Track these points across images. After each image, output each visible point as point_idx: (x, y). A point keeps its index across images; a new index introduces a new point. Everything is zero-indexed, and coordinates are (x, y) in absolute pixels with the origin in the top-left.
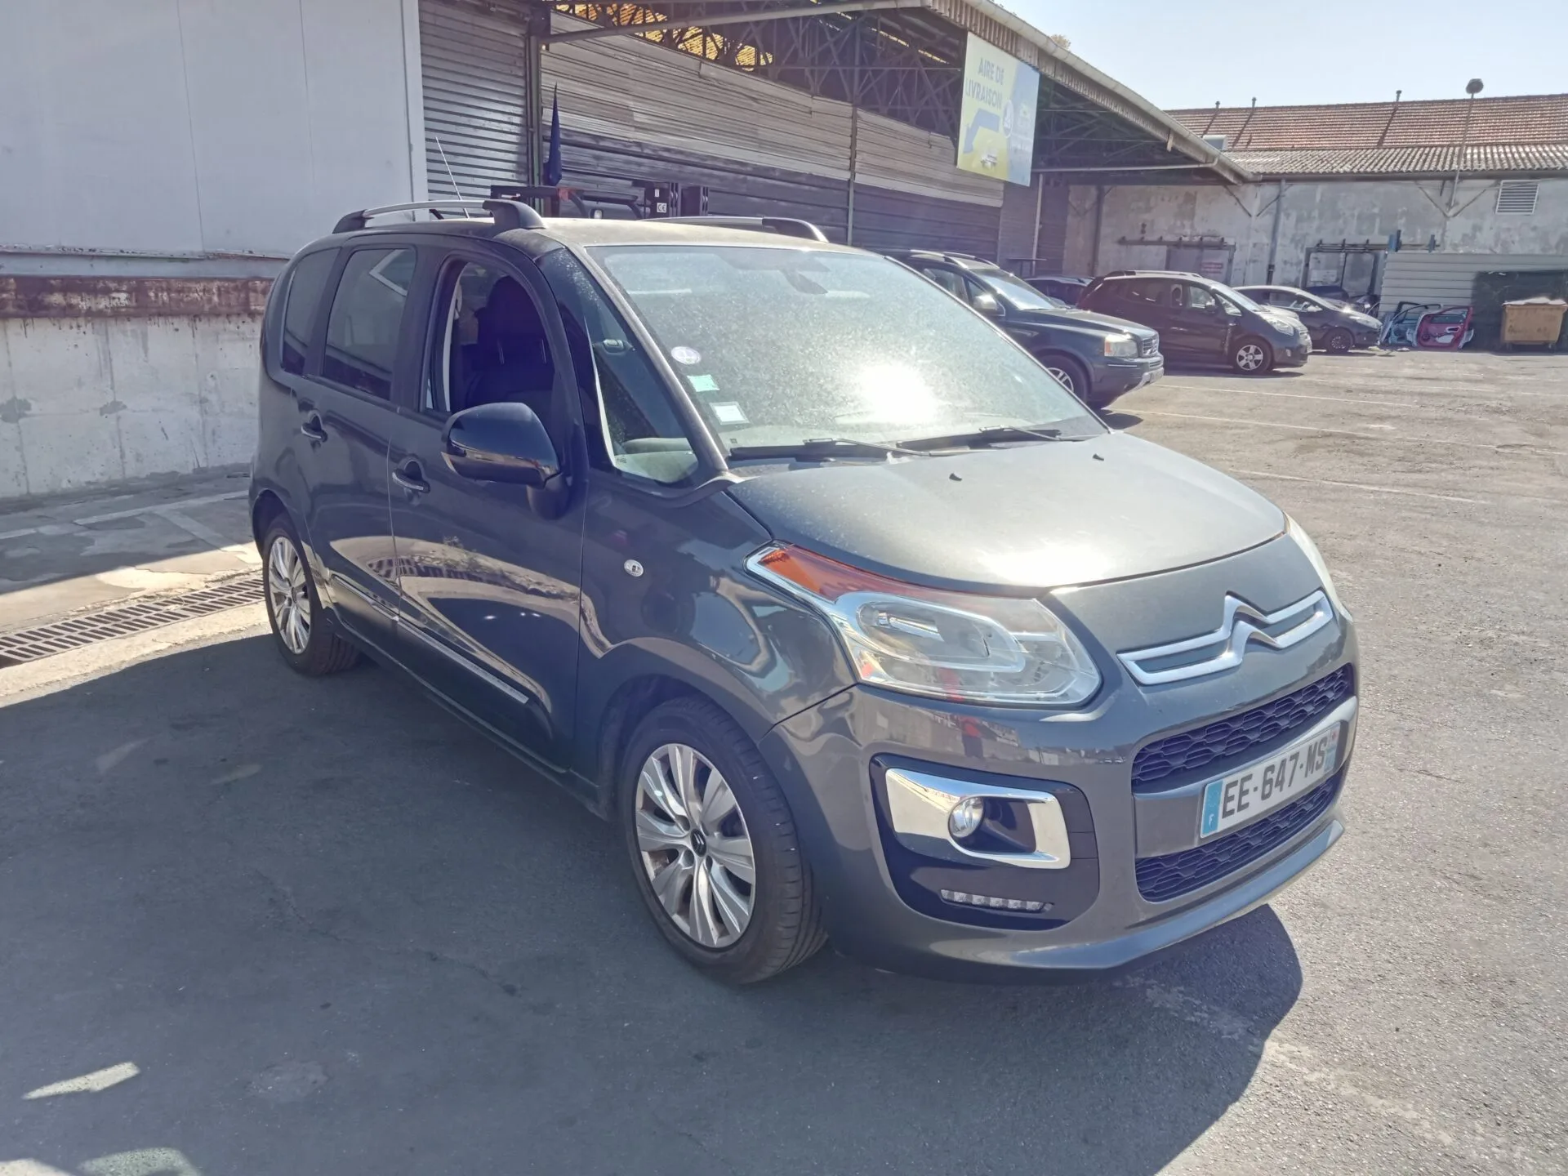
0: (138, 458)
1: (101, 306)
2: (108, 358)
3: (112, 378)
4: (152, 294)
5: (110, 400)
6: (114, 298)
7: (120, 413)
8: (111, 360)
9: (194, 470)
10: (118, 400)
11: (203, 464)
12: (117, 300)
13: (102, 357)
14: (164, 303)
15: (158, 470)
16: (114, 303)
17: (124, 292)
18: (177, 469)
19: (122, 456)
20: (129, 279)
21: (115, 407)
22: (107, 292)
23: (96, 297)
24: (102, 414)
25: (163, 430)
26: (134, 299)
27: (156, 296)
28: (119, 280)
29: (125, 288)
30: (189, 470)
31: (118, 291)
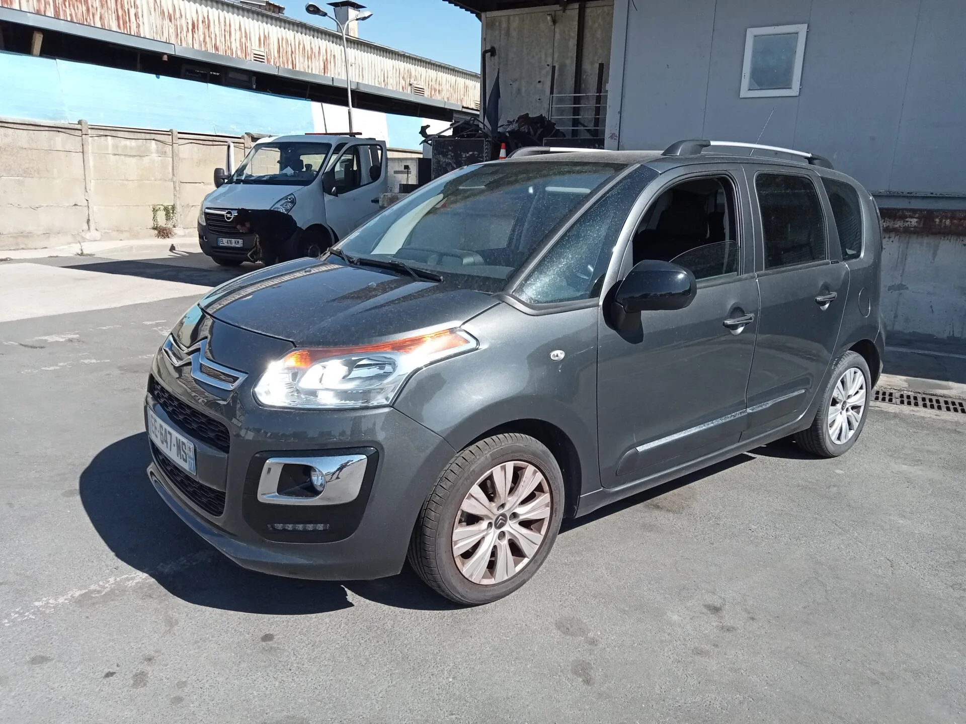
0: (907, 320)
1: (897, 226)
2: (904, 257)
3: (903, 270)
4: (937, 220)
5: (898, 282)
6: (907, 222)
7: (902, 291)
8: (906, 259)
9: (948, 337)
10: (903, 283)
11: (957, 335)
12: (909, 223)
13: (900, 257)
14: (945, 226)
15: (918, 331)
16: (906, 224)
17: (916, 218)
18: (935, 334)
19: (896, 317)
20: (921, 210)
21: (900, 287)
22: (903, 218)
23: (894, 220)
24: (889, 290)
25: (931, 307)
26: (922, 223)
27: (941, 221)
28: (914, 211)
29: (917, 215)
30: (945, 336)
31: (912, 217)
